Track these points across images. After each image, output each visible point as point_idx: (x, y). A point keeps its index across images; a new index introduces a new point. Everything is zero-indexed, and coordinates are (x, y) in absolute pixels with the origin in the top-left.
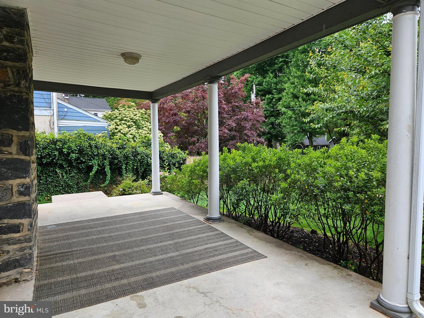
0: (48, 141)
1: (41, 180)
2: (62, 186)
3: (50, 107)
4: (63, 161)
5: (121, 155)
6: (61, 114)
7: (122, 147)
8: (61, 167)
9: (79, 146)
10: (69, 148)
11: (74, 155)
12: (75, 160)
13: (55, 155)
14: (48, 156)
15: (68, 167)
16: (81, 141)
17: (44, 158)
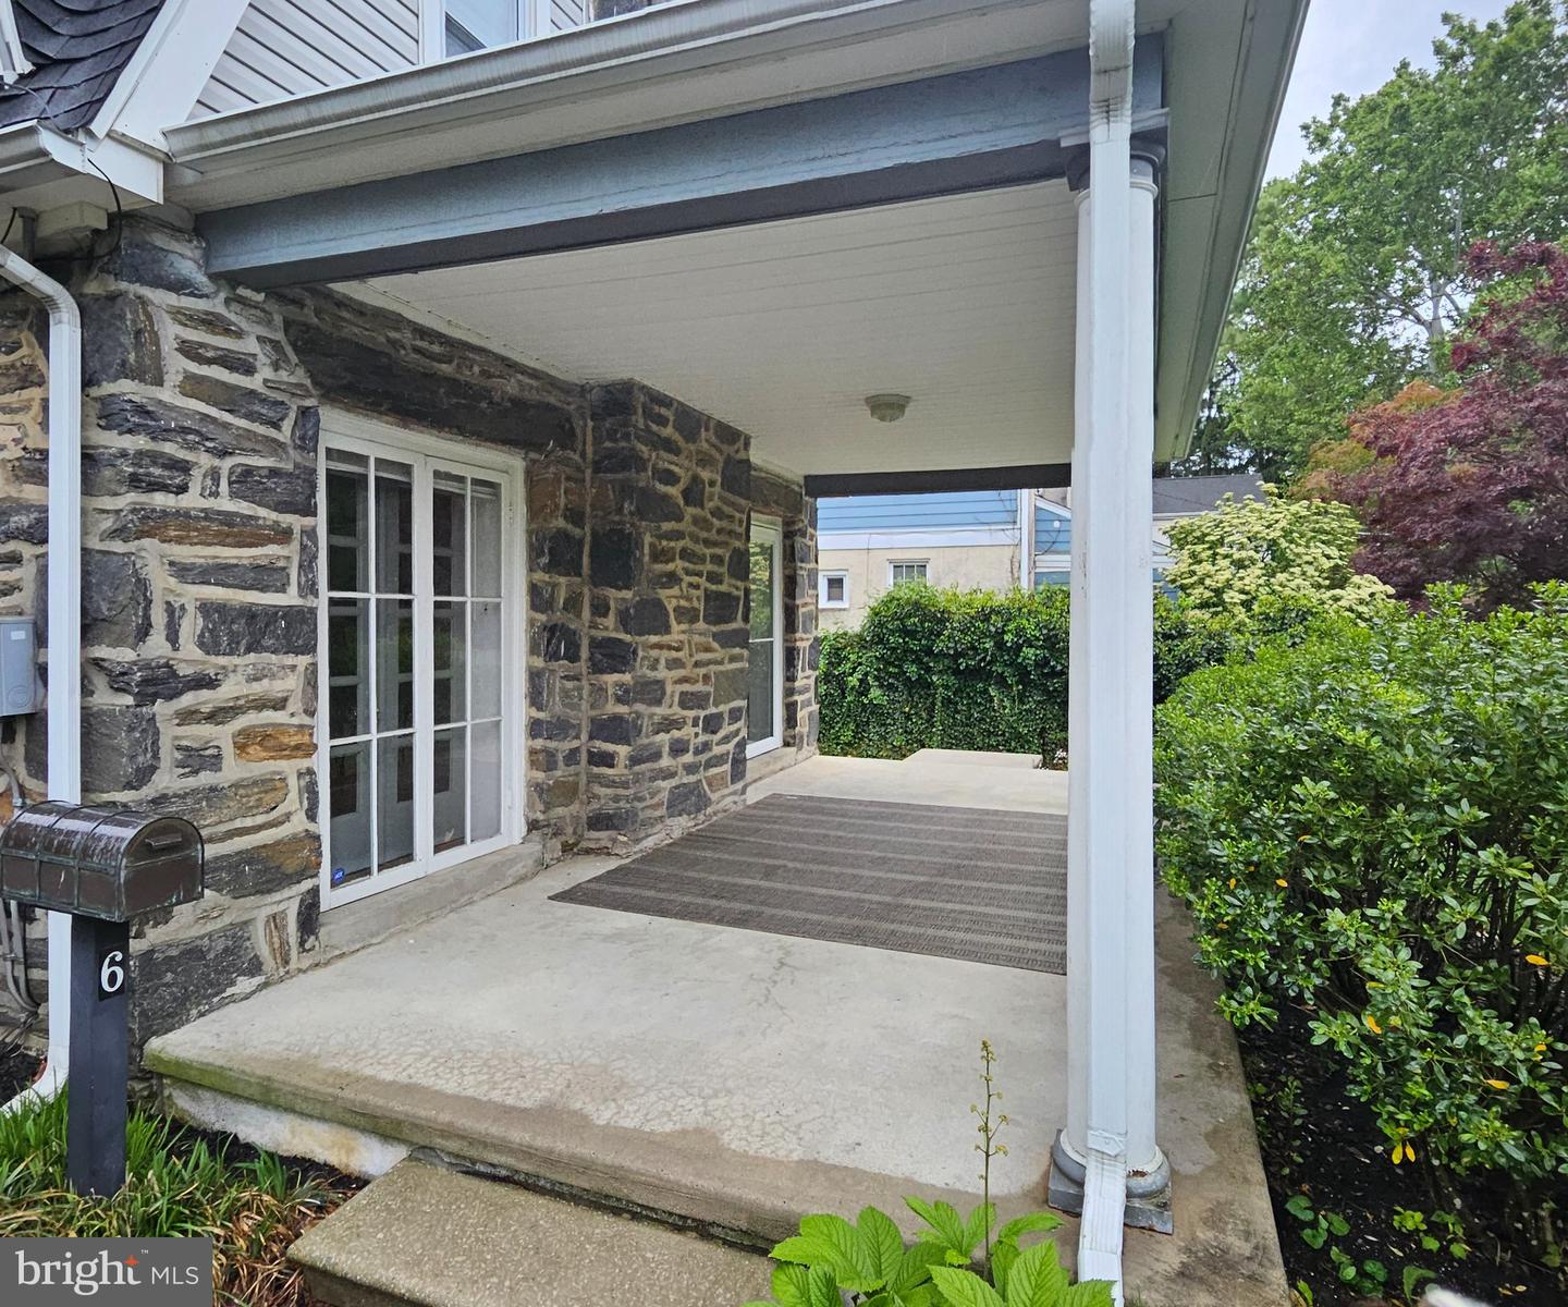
0: (973, 612)
1: (958, 712)
2: (1003, 735)
3: (1015, 522)
4: (1006, 665)
5: (1169, 658)
6: (1044, 537)
7: (1179, 632)
8: (1001, 681)
9: (1045, 627)
10: (1019, 632)
11: (1029, 652)
12: (1037, 664)
13: (985, 650)
14: (971, 653)
15: (1017, 684)
16: (1053, 612)
17: (961, 655)
